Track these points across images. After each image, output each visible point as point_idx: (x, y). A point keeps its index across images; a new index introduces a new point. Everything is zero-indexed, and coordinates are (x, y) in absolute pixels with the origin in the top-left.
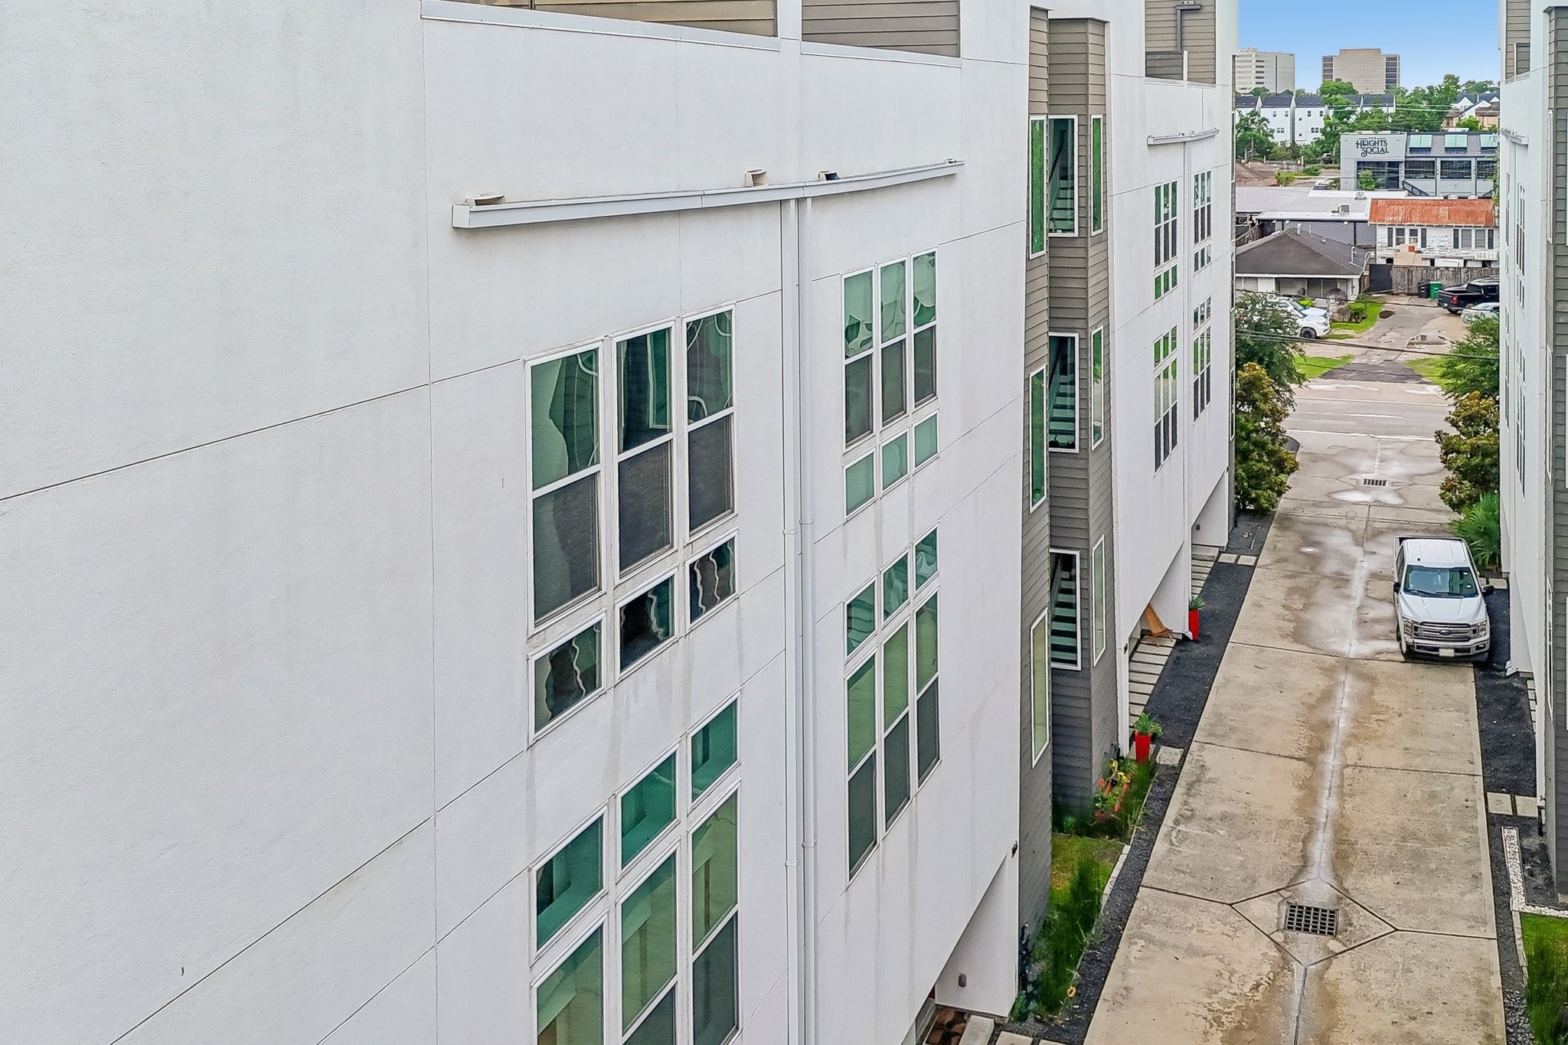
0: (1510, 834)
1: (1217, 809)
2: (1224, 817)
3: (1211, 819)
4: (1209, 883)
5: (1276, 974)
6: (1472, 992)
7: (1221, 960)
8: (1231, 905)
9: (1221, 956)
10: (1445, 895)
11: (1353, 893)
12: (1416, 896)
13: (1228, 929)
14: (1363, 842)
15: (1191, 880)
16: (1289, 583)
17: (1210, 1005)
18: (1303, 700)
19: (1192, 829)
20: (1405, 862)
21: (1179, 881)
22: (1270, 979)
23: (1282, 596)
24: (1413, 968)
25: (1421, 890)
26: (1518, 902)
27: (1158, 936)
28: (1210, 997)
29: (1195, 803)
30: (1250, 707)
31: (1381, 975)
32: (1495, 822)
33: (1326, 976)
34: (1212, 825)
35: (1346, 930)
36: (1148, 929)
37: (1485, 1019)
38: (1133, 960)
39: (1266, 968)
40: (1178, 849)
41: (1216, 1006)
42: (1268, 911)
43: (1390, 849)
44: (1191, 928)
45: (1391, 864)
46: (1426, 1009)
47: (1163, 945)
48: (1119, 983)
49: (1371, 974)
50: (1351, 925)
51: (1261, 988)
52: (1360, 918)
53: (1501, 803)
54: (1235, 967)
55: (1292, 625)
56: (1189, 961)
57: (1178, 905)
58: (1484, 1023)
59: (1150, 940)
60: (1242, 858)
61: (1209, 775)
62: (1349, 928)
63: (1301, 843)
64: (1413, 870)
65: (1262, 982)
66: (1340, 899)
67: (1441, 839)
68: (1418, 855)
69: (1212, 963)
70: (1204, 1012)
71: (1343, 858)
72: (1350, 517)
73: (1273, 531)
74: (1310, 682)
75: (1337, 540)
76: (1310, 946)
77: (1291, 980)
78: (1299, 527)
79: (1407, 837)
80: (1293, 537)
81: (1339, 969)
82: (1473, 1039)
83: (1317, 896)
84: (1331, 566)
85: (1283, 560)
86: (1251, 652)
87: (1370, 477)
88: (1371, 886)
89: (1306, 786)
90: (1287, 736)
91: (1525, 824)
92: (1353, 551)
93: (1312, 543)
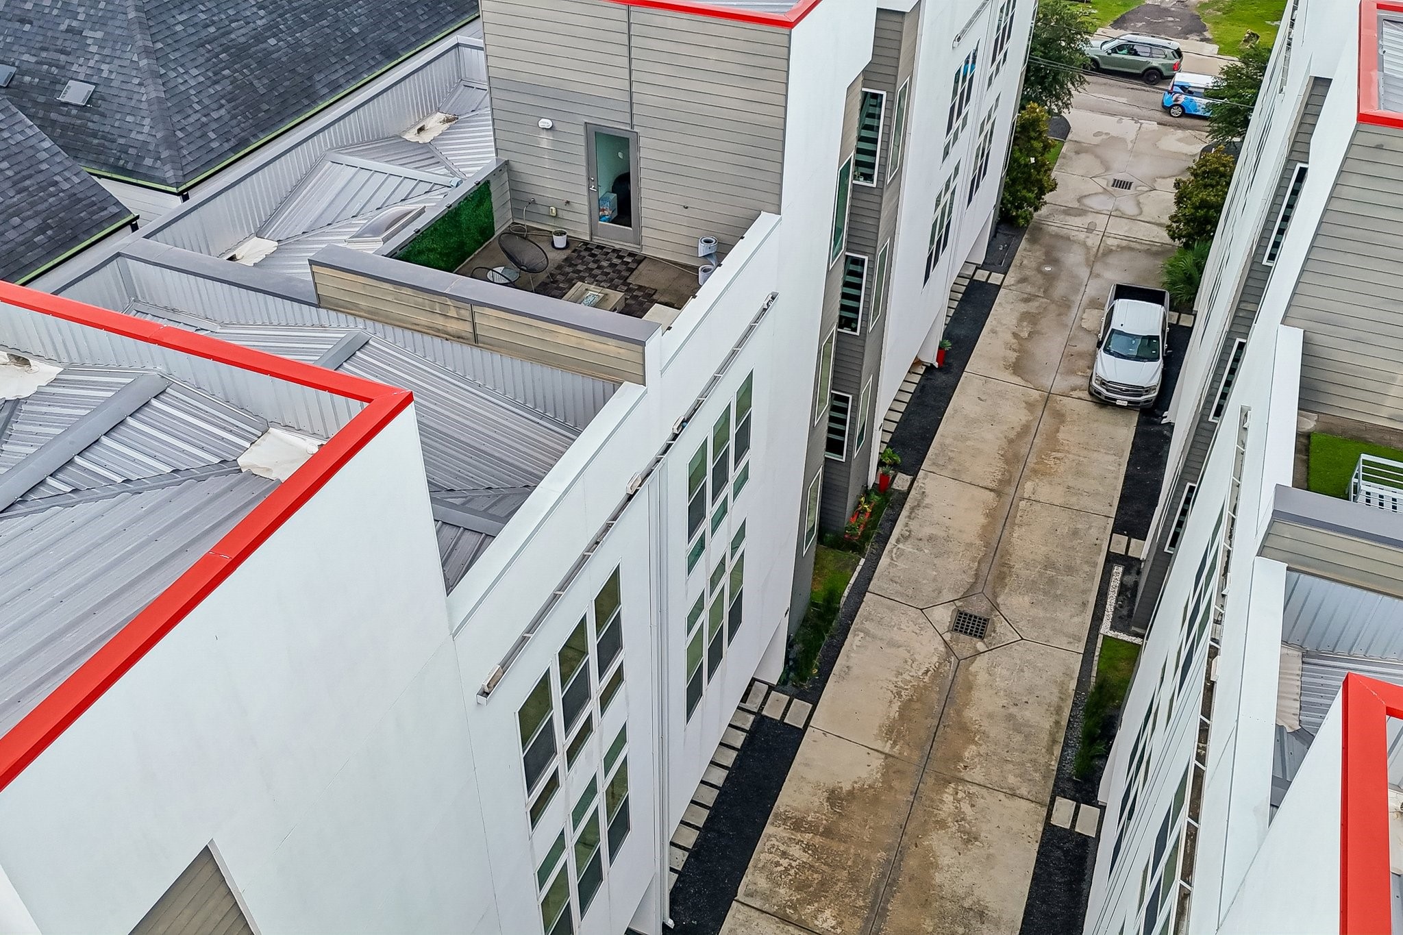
0: (1117, 571)
1: (927, 531)
2: (931, 538)
3: (921, 540)
4: (910, 592)
5: (940, 664)
6: (1056, 691)
7: (909, 652)
8: (921, 610)
9: (909, 649)
10: (1060, 615)
11: (1001, 607)
12: (1041, 614)
13: (916, 628)
14: (1018, 566)
15: (899, 588)
16: (1023, 307)
17: (896, 682)
18: (1007, 434)
19: (907, 547)
20: (1041, 587)
21: (891, 589)
22: (935, 667)
23: (1015, 322)
24: (1025, 669)
25: (1045, 609)
26: (1104, 629)
27: (872, 631)
28: (897, 677)
29: (913, 525)
30: (968, 439)
31: (1005, 672)
32: (1112, 560)
33: (970, 669)
34: (921, 544)
35: (990, 636)
36: (868, 625)
37: (1059, 710)
38: (855, 648)
39: (935, 659)
40: (896, 563)
41: (900, 684)
42: (943, 616)
43: (1033, 574)
44: (894, 627)
45: (1032, 587)
46: (1025, 699)
47: (874, 637)
48: (844, 662)
49: (998, 670)
50: (994, 631)
51: (929, 673)
52: (1001, 628)
53: (1119, 545)
54: (917, 656)
55: (1016, 354)
56: (889, 650)
57: (888, 608)
58: (1057, 714)
59: (867, 633)
60: (935, 573)
61: (927, 501)
62: (993, 635)
63: (976, 563)
64: (1045, 593)
65: (931, 669)
66: (992, 610)
67: (1070, 570)
68: (1051, 581)
69: (902, 652)
70: (891, 687)
71: (1001, 578)
72: (1090, 230)
73: (1024, 244)
74: (1016, 416)
75: (1074, 259)
76: (966, 644)
77: (948, 669)
78: (1046, 240)
79: (1049, 564)
80: (1039, 253)
81: (980, 664)
82: (1047, 724)
83: (978, 607)
84: (1060, 289)
85: (1023, 280)
86: (978, 382)
87: (1120, 177)
88: (1015, 603)
89: (991, 514)
90: (987, 468)
91: (1131, 564)
92: (1084, 273)
93: (1051, 259)
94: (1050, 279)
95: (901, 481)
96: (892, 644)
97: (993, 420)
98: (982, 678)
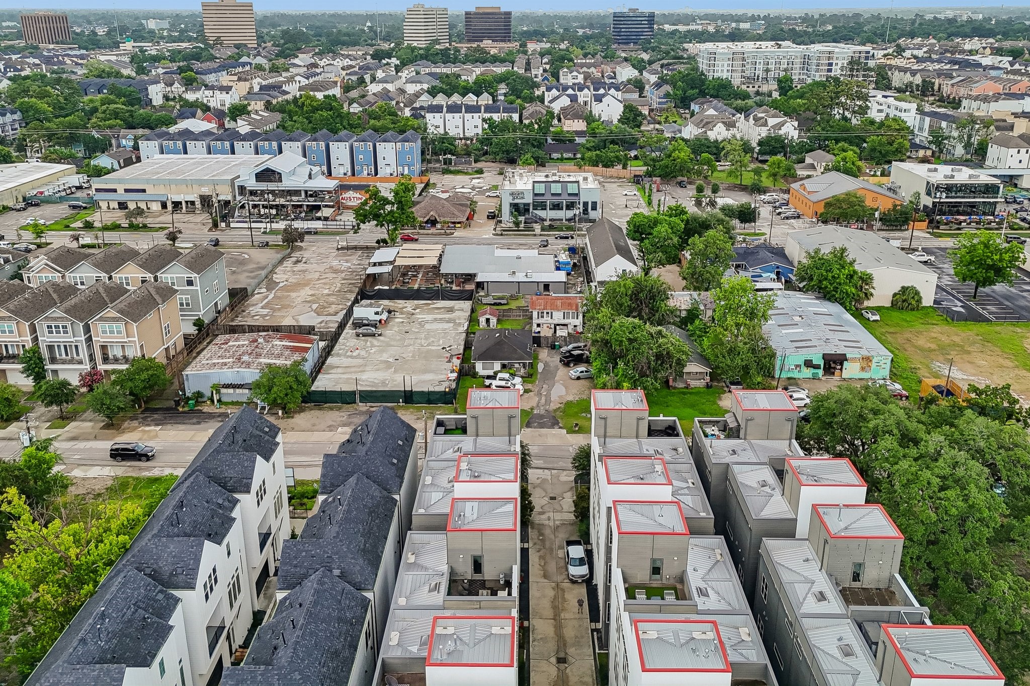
0: (595, 633)
1: (540, 637)
3: (539, 639)
4: (542, 656)
5: (558, 674)
6: (590, 670)
7: (548, 673)
8: (547, 660)
10: (584, 650)
11: (568, 653)
12: (579, 652)
13: (548, 665)
14: (568, 640)
16: (538, 554)
18: (550, 599)
19: (536, 642)
20: (577, 644)
21: (537, 657)
23: (538, 560)
24: (580, 667)
25: (580, 650)
26: (597, 651)
28: (548, 681)
29: (535, 635)
30: (539, 603)
32: (593, 631)
33: (566, 672)
34: (539, 641)
36: (534, 668)
37: (592, 675)
38: (534, 675)
39: (556, 672)
40: (534, 648)
42: (553, 660)
43: (573, 641)
44: (542, 667)
45: (573, 645)
46: (583, 675)
47: (537, 670)
48: (532, 680)
49: (574, 670)
52: (570, 659)
53: (593, 626)
54: (551, 673)
55: (542, 571)
56: (542, 674)
57: (538, 662)
60: (546, 648)
61: (536, 627)
62: (569, 661)
63: (556, 642)
65: (556, 676)
66: (566, 654)
67: (582, 637)
68: (579, 641)
69: (546, 673)
70: (548, 683)
71: (565, 645)
72: (549, 519)
73: (530, 530)
74: (551, 593)
75: (547, 532)
76: (562, 666)
77: (560, 674)
78: (536, 526)
79: (576, 637)
80: (536, 532)
81: (568, 670)
82: (591, 680)
83: (562, 655)
84: (548, 544)
85: (535, 544)
86: (535, 584)
87: (552, 495)
88: (571, 651)
89: (555, 627)
90: (549, 613)
91: (598, 631)
92: (552, 537)
93: (541, 534)
94: (543, 541)
95: (526, 623)
96: (543, 672)
97: (544, 596)
98: (570, 674)
